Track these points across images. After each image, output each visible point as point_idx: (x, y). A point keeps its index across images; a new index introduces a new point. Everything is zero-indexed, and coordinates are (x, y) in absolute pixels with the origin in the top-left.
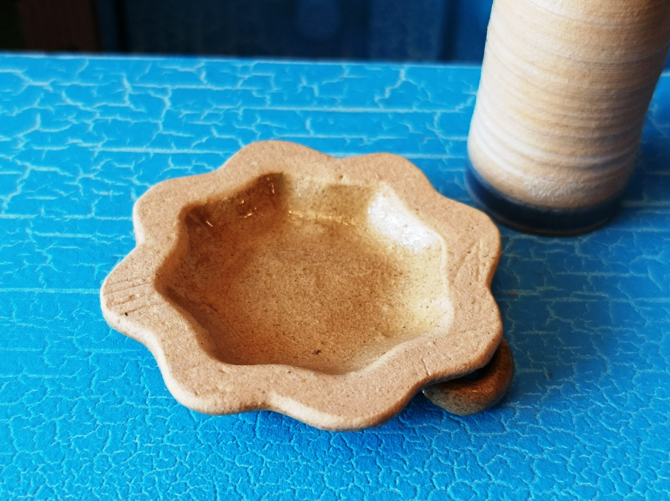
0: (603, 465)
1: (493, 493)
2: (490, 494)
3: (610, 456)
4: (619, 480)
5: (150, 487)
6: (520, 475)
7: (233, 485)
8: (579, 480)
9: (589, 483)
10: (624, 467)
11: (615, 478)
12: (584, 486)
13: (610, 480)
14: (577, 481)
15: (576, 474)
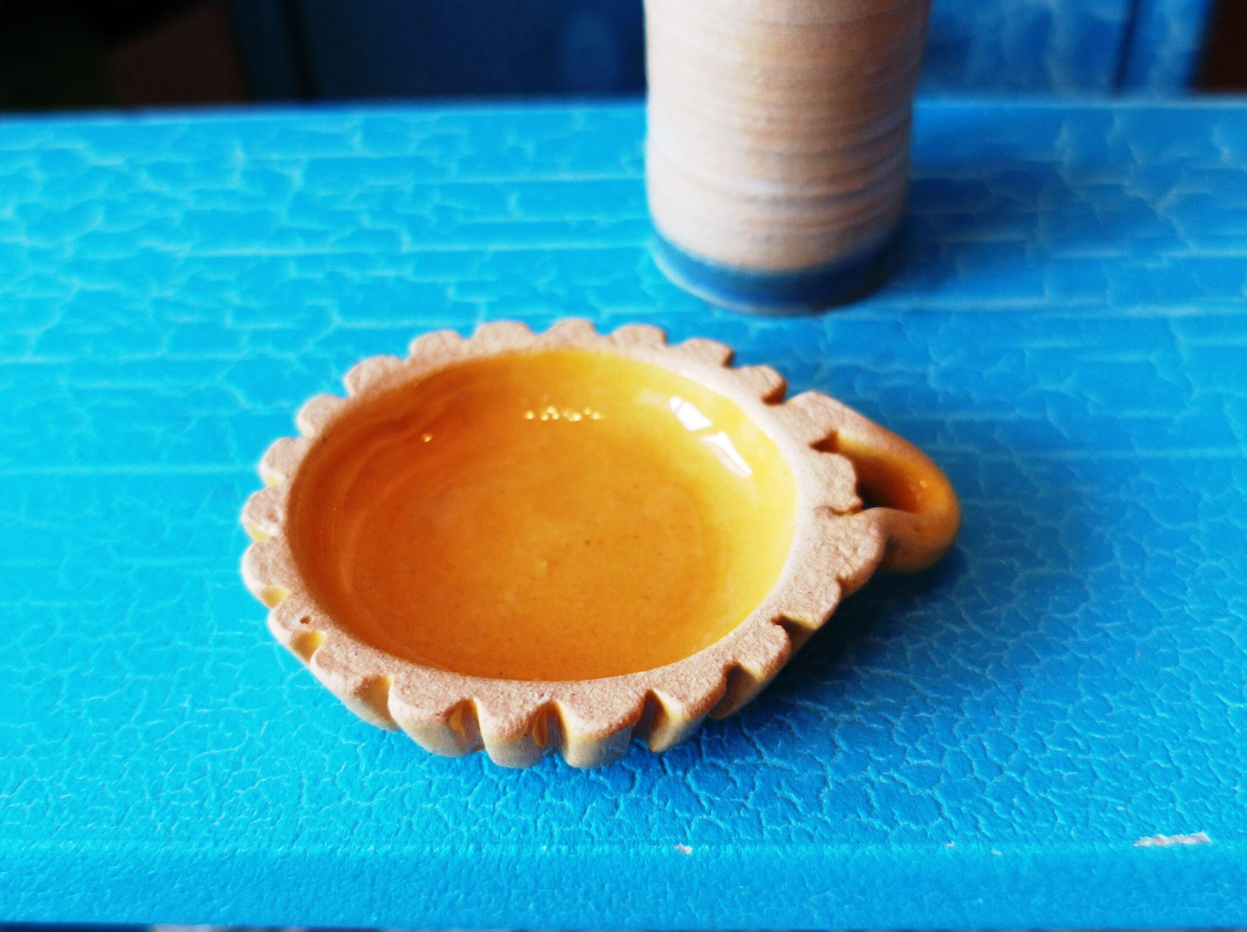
0: (954, 731)
1: (763, 780)
2: (758, 783)
3: (967, 715)
4: (981, 754)
5: (198, 778)
6: (812, 749)
7: (331, 775)
8: (911, 755)
9: (929, 761)
10: (990, 733)
11: (974, 752)
12: (919, 766)
13: (965, 755)
14: (908, 758)
15: (906, 745)
